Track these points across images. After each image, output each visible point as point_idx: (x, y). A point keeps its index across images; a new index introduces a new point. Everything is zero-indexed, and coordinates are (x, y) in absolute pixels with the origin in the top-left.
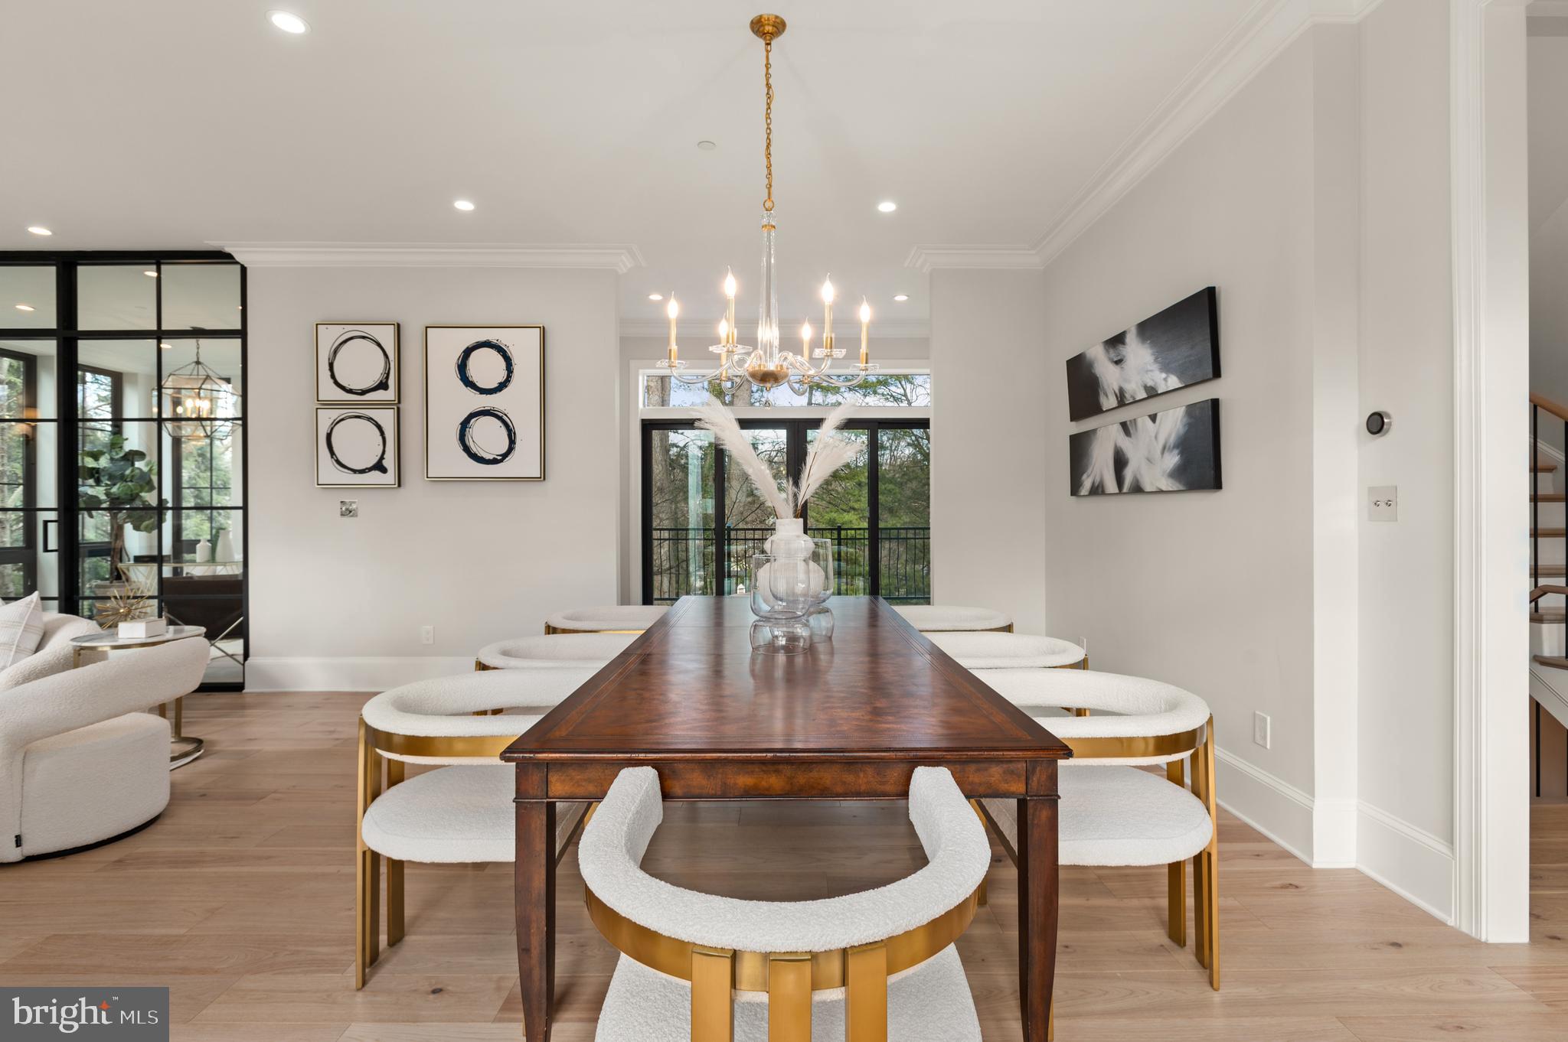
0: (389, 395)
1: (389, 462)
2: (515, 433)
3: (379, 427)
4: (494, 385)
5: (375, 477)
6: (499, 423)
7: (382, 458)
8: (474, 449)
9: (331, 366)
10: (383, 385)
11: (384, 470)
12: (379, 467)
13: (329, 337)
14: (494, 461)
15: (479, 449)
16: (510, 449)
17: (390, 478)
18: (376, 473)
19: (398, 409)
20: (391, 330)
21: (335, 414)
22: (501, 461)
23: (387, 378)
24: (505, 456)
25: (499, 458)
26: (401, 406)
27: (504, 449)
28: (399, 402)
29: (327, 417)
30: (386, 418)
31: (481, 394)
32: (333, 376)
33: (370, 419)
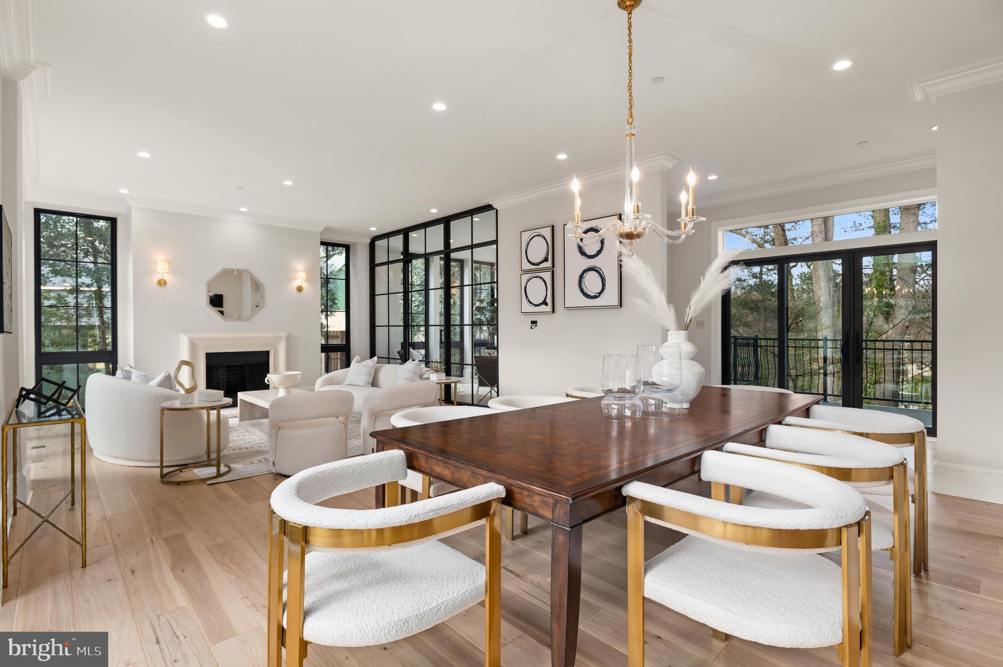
0: (548, 264)
1: (549, 300)
2: (605, 280)
3: (544, 281)
4: (595, 253)
5: (543, 308)
6: (597, 275)
7: (546, 298)
8: (585, 290)
9: (526, 252)
10: (546, 260)
11: (546, 304)
12: (545, 303)
13: (526, 236)
14: (595, 297)
15: (588, 291)
16: (603, 289)
17: (549, 308)
18: (543, 306)
19: (553, 272)
20: (549, 229)
21: (527, 276)
22: (598, 296)
23: (548, 255)
24: (600, 293)
25: (597, 295)
26: (555, 269)
27: (599, 290)
28: (553, 267)
29: (525, 277)
30: (547, 276)
31: (589, 258)
32: (527, 258)
33: (541, 278)
